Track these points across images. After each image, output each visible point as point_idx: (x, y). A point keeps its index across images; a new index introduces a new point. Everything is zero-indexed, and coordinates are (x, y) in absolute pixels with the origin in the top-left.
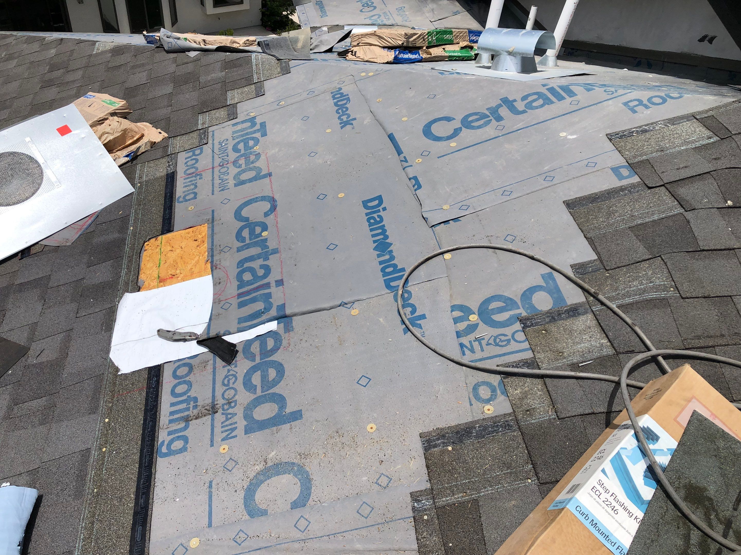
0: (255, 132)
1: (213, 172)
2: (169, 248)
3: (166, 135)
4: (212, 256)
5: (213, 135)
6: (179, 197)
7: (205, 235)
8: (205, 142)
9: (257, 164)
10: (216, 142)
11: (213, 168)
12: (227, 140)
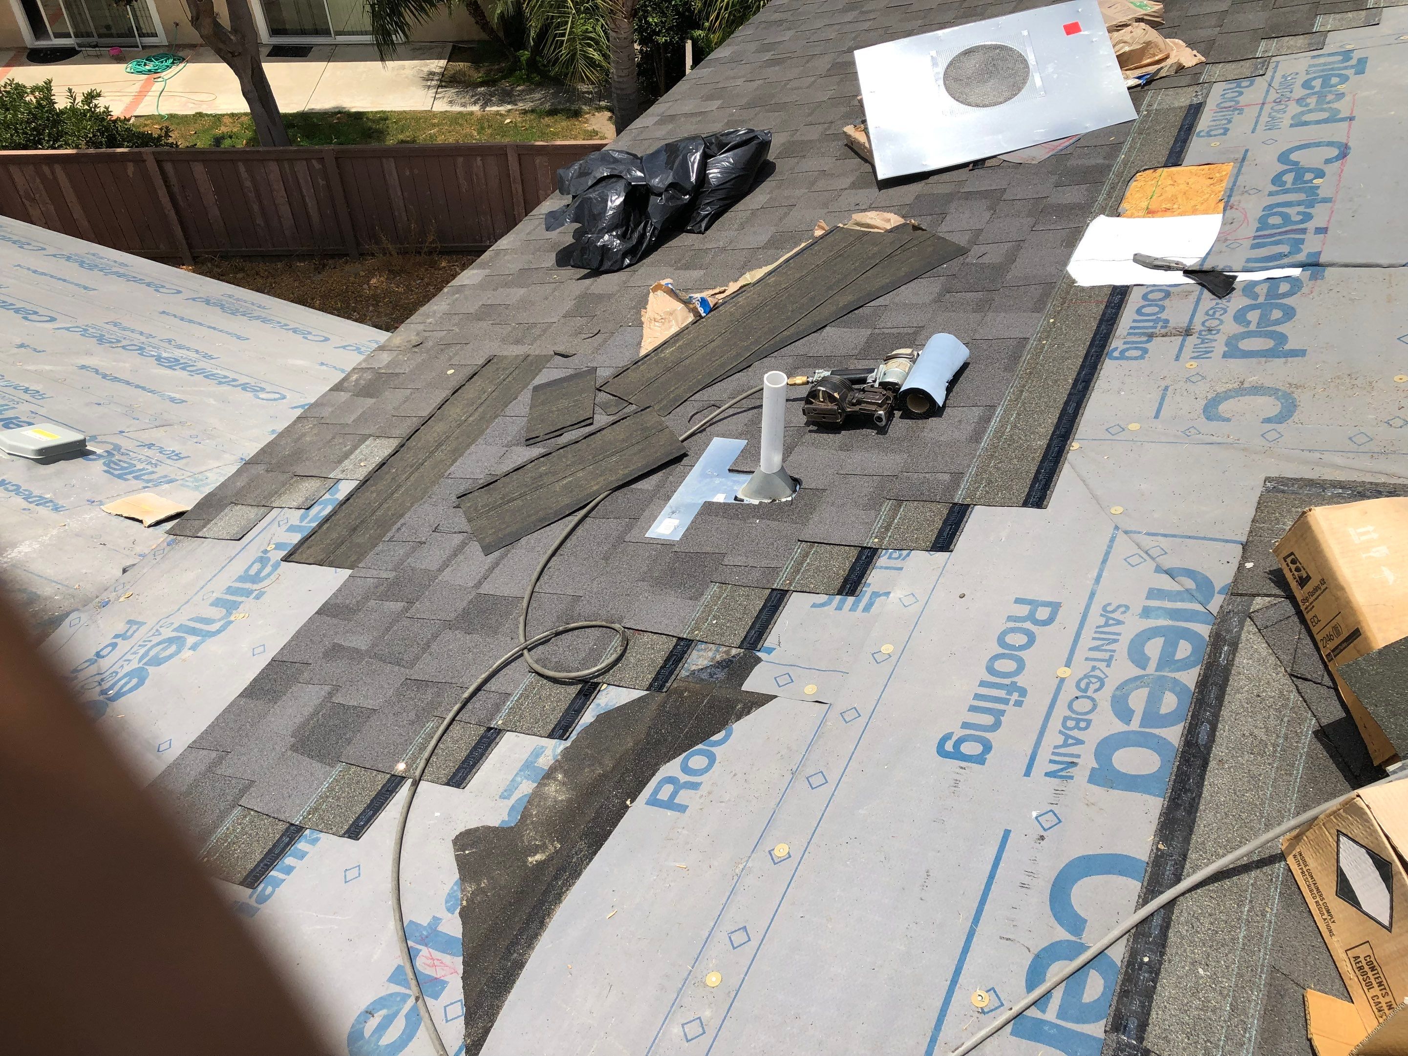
0: (1346, 68)
1: (1261, 109)
2: (1170, 182)
3: (1203, 59)
4: (1230, 196)
5: (1277, 66)
6: (1200, 132)
7: (1226, 175)
8: (1261, 73)
9: (1335, 105)
10: (1278, 75)
11: (1263, 104)
12: (1297, 74)
